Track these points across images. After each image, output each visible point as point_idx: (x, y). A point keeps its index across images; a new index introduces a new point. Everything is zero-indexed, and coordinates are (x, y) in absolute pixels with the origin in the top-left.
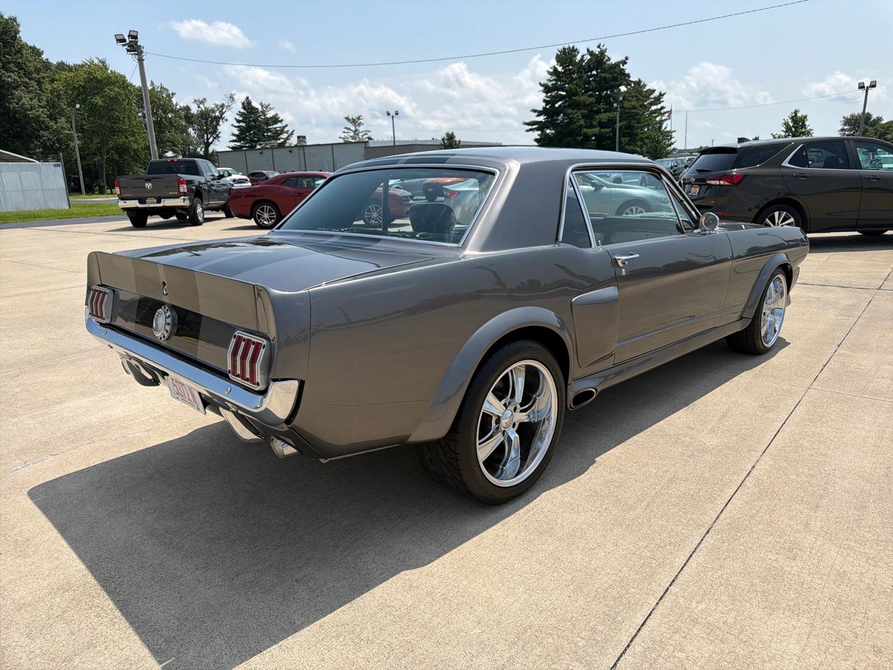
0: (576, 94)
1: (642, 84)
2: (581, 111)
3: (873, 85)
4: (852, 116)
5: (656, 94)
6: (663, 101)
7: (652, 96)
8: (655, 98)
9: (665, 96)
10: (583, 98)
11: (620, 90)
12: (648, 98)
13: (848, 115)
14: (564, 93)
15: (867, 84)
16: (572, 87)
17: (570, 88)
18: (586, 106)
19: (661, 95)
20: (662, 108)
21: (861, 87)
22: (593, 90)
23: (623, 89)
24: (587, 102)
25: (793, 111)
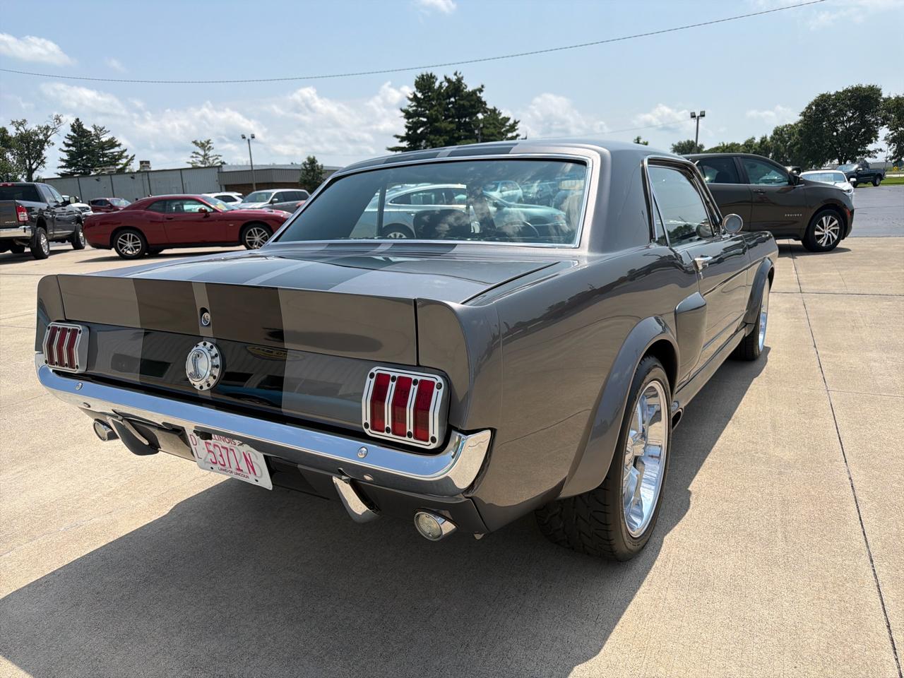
0: (437, 120)
1: (497, 112)
2: (443, 138)
3: (703, 115)
4: (680, 144)
5: (511, 122)
6: (517, 129)
7: (508, 124)
8: (510, 126)
9: (519, 124)
10: (444, 125)
11: (477, 117)
12: (504, 125)
13: (676, 143)
14: (425, 120)
15: (698, 114)
16: (434, 113)
17: (431, 114)
18: (447, 132)
19: (516, 123)
20: (518, 135)
21: (693, 116)
22: (453, 117)
23: (480, 116)
24: (448, 129)
25: (636, 138)
